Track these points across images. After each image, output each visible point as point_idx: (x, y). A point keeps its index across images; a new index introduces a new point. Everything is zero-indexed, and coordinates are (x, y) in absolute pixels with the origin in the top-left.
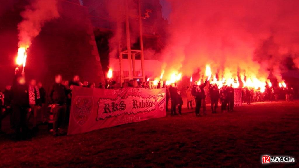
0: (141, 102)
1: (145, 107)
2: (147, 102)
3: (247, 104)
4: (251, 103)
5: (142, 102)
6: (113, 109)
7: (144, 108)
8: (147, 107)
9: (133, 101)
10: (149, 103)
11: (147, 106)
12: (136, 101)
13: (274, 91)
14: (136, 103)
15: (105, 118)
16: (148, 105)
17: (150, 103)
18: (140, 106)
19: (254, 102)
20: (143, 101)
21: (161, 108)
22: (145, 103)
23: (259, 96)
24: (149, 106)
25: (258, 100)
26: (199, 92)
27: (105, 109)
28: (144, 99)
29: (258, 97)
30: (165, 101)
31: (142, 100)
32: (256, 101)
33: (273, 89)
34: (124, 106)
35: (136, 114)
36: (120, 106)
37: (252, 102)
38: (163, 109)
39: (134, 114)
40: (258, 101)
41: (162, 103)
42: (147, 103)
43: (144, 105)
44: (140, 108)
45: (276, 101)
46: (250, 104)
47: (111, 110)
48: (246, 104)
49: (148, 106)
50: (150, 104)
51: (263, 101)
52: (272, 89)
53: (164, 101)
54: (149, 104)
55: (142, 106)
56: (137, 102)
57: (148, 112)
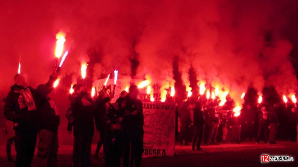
3: (193, 148)
4: (202, 147)
13: (268, 115)
19: (213, 143)
23: (228, 128)
25: (224, 138)
26: (29, 109)
29: (225, 130)
32: (219, 140)
33: (267, 110)
37: (206, 144)
40: (224, 142)
45: (271, 143)
46: (199, 148)
48: (189, 148)
51: (238, 143)
52: (264, 108)
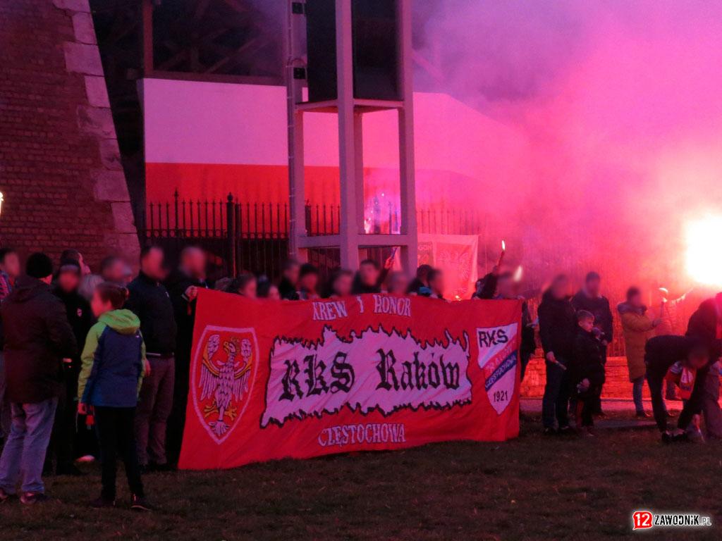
0: (412, 360)
1: (425, 387)
2: (433, 365)
5: (416, 362)
6: (310, 383)
7: (422, 389)
8: (435, 386)
9: (379, 357)
10: (440, 369)
11: (434, 380)
12: (391, 353)
14: (390, 363)
15: (286, 419)
16: (437, 377)
17: (448, 370)
18: (406, 380)
20: (420, 359)
21: (497, 394)
22: (427, 368)
24: (442, 381)
27: (286, 381)
28: (424, 348)
30: (515, 363)
31: (416, 355)
34: (346, 376)
35: (389, 414)
36: (334, 375)
38: (505, 403)
39: (382, 411)
41: (503, 374)
42: (433, 369)
43: (423, 375)
44: (404, 387)
47: (305, 388)
49: (439, 384)
50: (444, 372)
53: (511, 367)
54: (441, 375)
55: (414, 382)
56: (394, 361)
57: (439, 411)
